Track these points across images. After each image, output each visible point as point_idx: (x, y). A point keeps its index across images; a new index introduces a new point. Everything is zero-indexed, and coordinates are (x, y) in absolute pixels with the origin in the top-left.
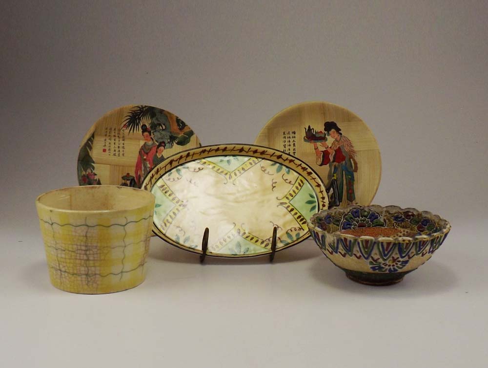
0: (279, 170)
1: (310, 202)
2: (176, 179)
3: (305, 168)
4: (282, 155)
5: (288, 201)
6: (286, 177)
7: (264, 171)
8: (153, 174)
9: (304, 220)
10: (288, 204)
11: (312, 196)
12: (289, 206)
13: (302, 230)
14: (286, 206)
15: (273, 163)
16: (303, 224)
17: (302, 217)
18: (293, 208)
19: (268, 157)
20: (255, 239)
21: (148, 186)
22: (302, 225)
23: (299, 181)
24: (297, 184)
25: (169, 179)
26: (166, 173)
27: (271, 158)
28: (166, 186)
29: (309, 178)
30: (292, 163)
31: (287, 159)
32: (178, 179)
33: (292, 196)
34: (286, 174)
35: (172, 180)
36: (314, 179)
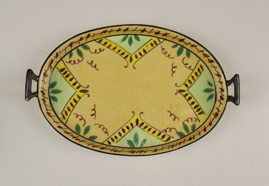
0: (179, 53)
1: (208, 91)
2: (77, 62)
3: (207, 55)
4: (184, 39)
5: (187, 88)
6: (186, 60)
7: (165, 54)
8: (52, 60)
9: (201, 111)
10: (187, 92)
11: (210, 84)
12: (187, 95)
13: (198, 121)
14: (184, 93)
15: (175, 44)
16: (199, 114)
17: (199, 107)
18: (191, 96)
19: (170, 39)
20: (153, 130)
21: (47, 72)
22: (198, 116)
23: (198, 66)
24: (196, 70)
25: (70, 62)
26: (66, 54)
27: (173, 40)
28: (66, 70)
29: (209, 65)
30: (194, 47)
31: (189, 44)
32: (79, 61)
33: (191, 83)
34: (186, 58)
35: (72, 62)
36: (215, 67)
